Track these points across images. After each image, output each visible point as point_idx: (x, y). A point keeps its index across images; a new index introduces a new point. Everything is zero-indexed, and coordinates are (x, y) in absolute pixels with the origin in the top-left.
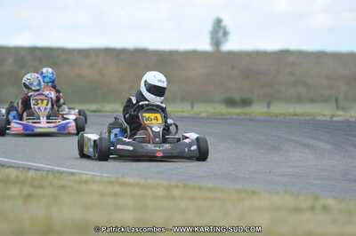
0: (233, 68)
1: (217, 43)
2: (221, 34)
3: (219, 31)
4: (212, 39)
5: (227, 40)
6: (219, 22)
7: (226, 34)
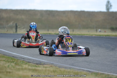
0: (113, 17)
1: (108, 9)
3: (108, 5)
4: (106, 7)
5: (111, 8)
6: (108, 2)
7: (111, 6)
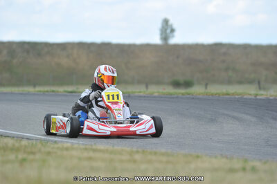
0: (178, 57)
1: (165, 38)
2: (168, 31)
3: (167, 29)
4: (161, 35)
5: (173, 36)
6: (166, 22)
7: (173, 31)
